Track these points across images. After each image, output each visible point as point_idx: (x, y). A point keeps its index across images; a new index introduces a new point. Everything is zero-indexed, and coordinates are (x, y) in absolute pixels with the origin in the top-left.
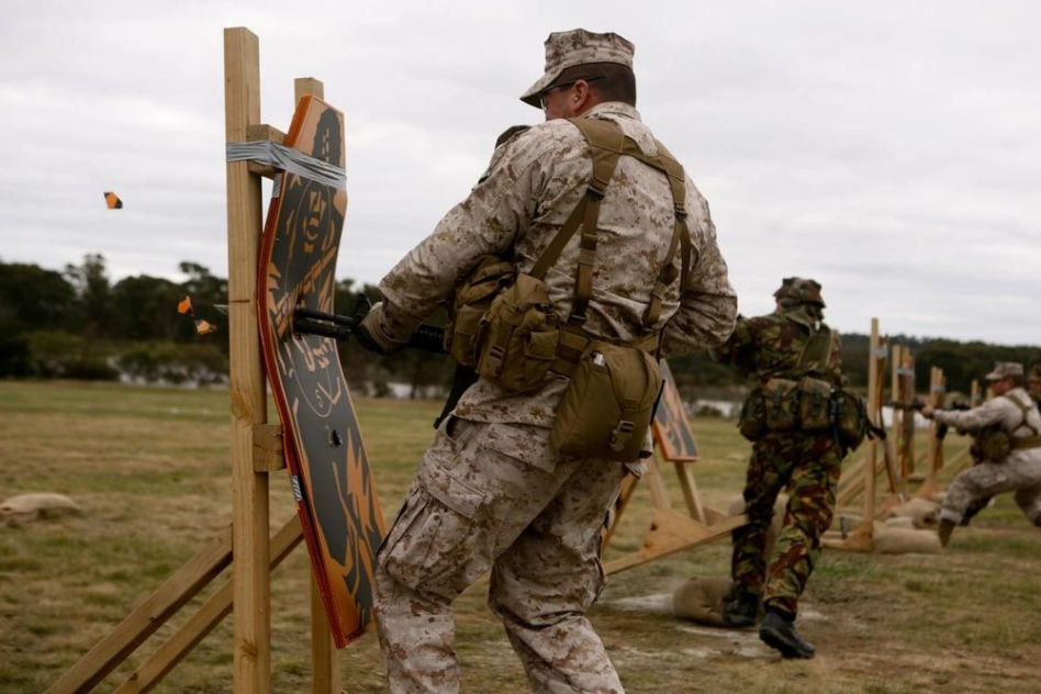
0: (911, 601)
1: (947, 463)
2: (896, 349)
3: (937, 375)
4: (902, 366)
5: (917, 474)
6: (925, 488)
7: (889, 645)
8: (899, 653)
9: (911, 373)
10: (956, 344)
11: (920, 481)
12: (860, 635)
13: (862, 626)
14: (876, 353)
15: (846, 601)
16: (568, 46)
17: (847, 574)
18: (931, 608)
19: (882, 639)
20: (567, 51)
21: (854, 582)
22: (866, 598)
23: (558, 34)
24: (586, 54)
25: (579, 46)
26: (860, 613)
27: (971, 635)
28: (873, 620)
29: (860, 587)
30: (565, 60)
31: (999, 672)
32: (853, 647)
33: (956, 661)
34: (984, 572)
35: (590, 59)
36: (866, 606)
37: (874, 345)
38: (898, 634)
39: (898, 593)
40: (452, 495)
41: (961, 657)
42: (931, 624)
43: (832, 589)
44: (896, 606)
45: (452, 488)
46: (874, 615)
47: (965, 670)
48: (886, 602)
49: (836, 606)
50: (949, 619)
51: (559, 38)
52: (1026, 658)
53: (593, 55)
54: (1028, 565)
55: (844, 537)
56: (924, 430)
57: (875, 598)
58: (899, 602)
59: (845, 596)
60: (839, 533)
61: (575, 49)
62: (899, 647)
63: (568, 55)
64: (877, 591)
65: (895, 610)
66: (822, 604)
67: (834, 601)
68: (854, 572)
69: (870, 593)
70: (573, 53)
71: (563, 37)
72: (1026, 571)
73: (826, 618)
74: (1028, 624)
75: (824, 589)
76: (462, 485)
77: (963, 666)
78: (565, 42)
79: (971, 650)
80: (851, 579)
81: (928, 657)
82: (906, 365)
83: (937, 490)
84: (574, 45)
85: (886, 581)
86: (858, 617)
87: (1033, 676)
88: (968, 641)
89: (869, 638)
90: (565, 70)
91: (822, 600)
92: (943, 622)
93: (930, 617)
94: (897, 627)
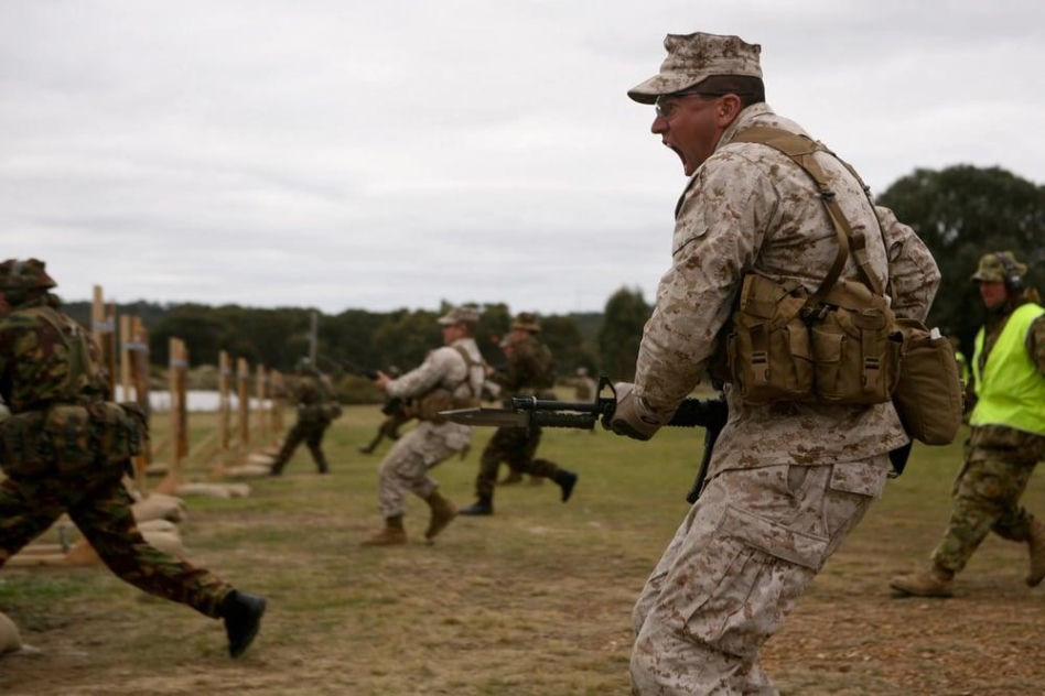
0: (143, 616)
1: (195, 449)
2: (125, 320)
3: (177, 348)
4: (133, 339)
5: (156, 466)
6: (166, 483)
7: (113, 671)
8: (124, 678)
9: (143, 347)
10: (206, 309)
11: (161, 474)
12: (79, 664)
13: (82, 654)
14: (100, 326)
15: (63, 625)
16: (718, 52)
17: (66, 593)
18: (167, 621)
19: (106, 666)
20: (715, 57)
21: (75, 603)
22: (89, 619)
23: (708, 35)
24: (736, 64)
25: (729, 54)
26: (81, 638)
27: (211, 647)
28: (96, 644)
29: (83, 608)
30: (712, 66)
31: (240, 684)
32: (68, 679)
33: (192, 678)
34: (230, 572)
35: (739, 71)
36: (88, 629)
37: (97, 315)
38: (124, 656)
39: (128, 609)
40: (799, 550)
41: (197, 673)
42: (166, 640)
43: (47, 615)
44: (125, 624)
45: (798, 543)
46: (96, 639)
47: (201, 687)
48: (114, 621)
49: (50, 635)
50: (186, 631)
51: (709, 40)
52: (273, 662)
53: (743, 68)
54: (281, 558)
55: (65, 550)
56: (164, 413)
57: (100, 618)
58: (128, 619)
59: (63, 620)
60: (58, 547)
61: (725, 56)
62: (126, 672)
63: (716, 61)
64: (103, 609)
65: (123, 629)
66: (34, 633)
67: (49, 628)
68: (77, 590)
69: (95, 612)
70: (722, 60)
71: (714, 41)
72: (277, 566)
73: (37, 650)
74: (277, 626)
75: (37, 615)
76: (807, 537)
77: (199, 683)
78: (714, 45)
79: (209, 664)
80: (70, 600)
81: (159, 679)
82: (137, 338)
83: (182, 483)
84: (725, 53)
85: (115, 596)
86: (79, 643)
87: (278, 683)
88: (207, 654)
89: (90, 667)
90: (710, 77)
91: (34, 629)
92: (179, 636)
93: (166, 633)
94: (124, 650)
